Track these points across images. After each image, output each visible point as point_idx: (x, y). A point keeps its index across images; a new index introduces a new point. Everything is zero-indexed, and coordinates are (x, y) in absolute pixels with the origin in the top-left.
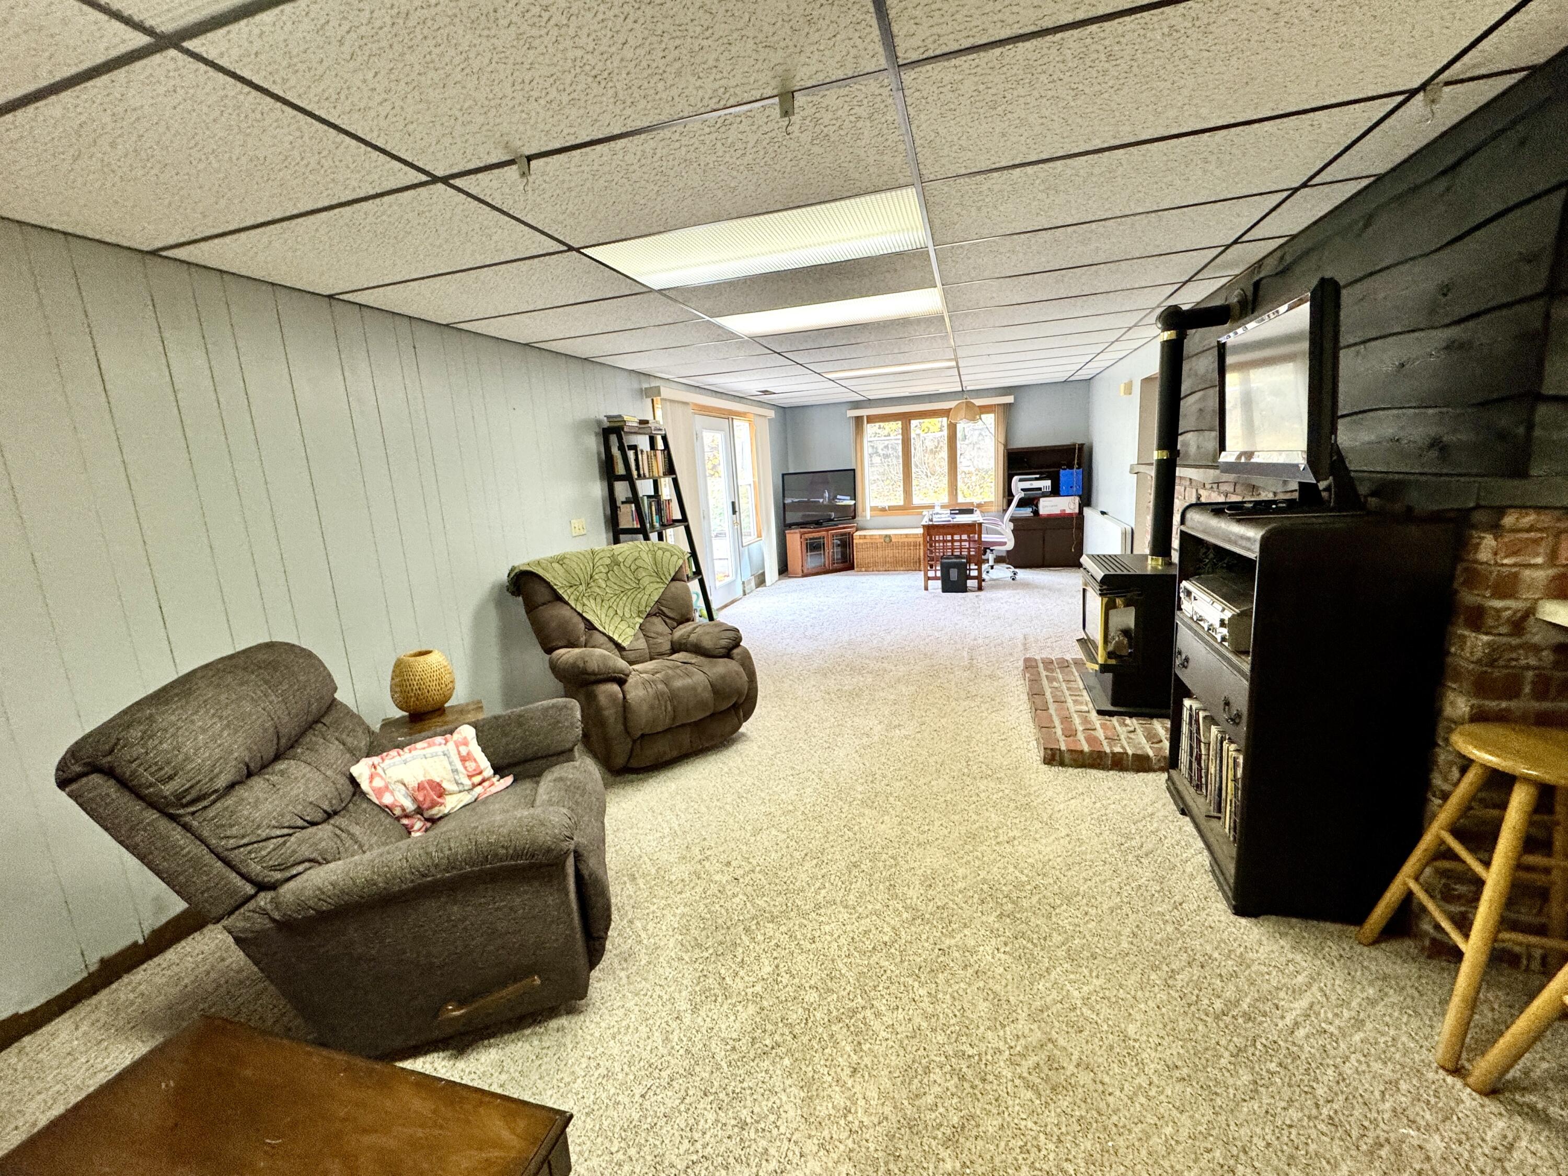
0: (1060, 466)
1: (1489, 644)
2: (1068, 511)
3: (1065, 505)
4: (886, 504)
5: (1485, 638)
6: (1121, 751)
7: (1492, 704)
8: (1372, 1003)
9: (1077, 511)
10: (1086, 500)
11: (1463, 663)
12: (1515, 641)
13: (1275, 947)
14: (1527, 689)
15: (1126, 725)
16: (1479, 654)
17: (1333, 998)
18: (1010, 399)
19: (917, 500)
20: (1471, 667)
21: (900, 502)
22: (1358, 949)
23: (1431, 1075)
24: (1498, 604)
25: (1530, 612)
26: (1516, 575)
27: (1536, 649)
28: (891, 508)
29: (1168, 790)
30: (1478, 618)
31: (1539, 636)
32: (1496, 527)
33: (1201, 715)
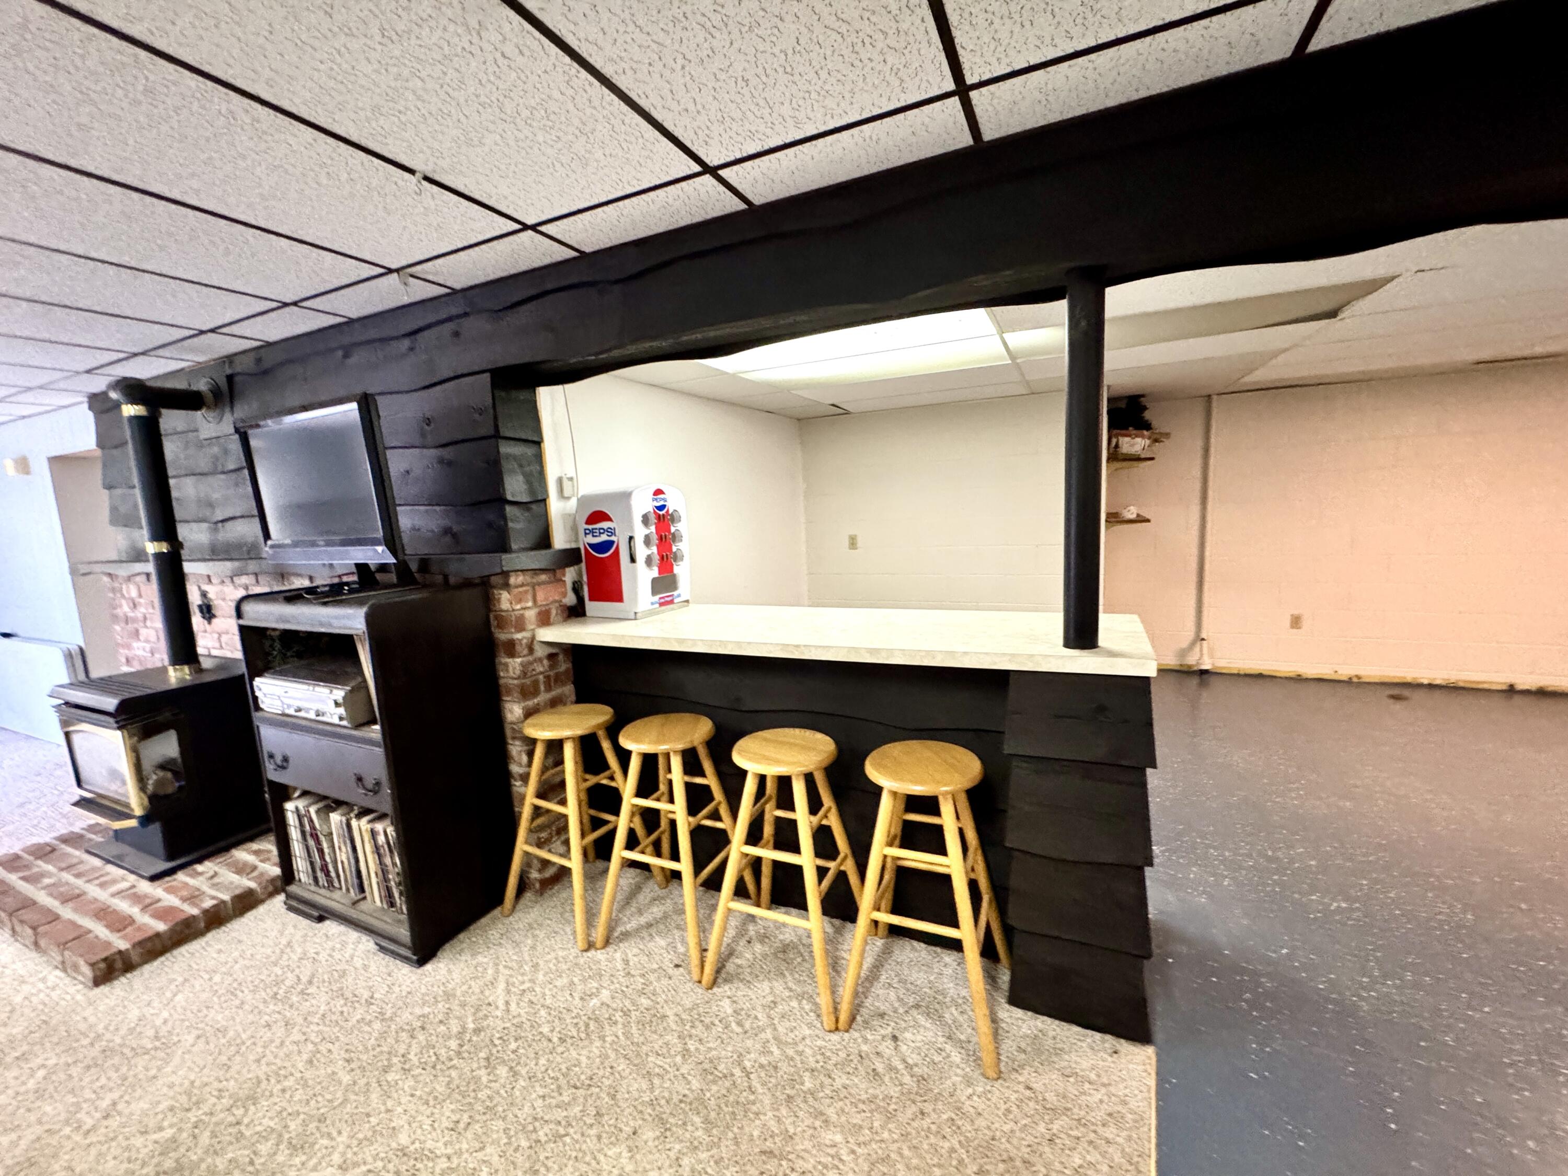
1: (522, 664)
5: (519, 660)
6: (214, 902)
7: (530, 703)
8: (533, 948)
11: (511, 681)
12: (530, 658)
13: (462, 965)
14: (542, 688)
15: (201, 874)
16: (518, 672)
17: (514, 964)
20: (516, 682)
22: (507, 921)
23: (582, 961)
24: (519, 636)
25: (533, 638)
26: (522, 615)
27: (540, 660)
29: (291, 909)
30: (511, 648)
31: (540, 652)
32: (506, 586)
33: (312, 810)
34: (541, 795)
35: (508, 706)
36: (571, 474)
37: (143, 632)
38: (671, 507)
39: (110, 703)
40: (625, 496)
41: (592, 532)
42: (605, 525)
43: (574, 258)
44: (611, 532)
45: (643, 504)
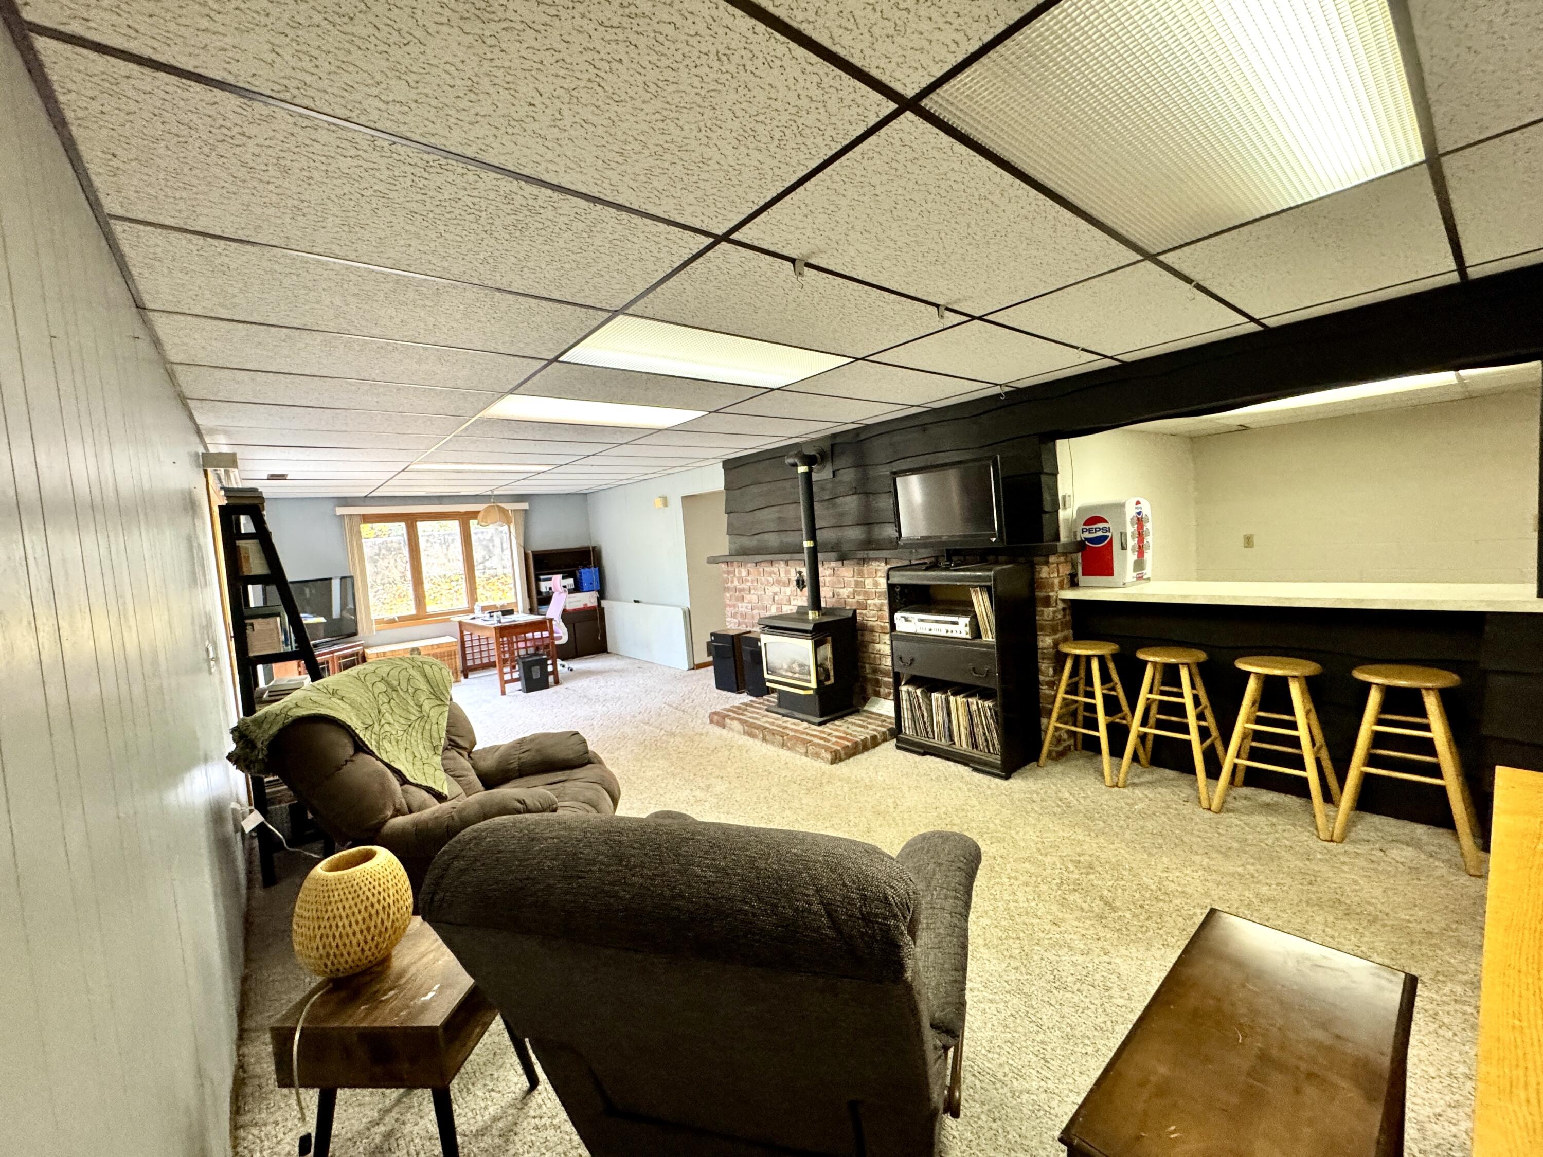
0: (576, 566)
1: (1051, 612)
2: (589, 605)
3: (587, 599)
4: (394, 615)
5: (1049, 610)
7: (1055, 637)
9: (596, 604)
10: (602, 595)
11: (1044, 623)
12: (1056, 609)
16: (1047, 617)
18: (525, 506)
19: (431, 608)
20: (1046, 623)
21: (412, 611)
24: (1050, 594)
25: (1057, 596)
26: (1053, 581)
27: (1059, 611)
28: (402, 619)
29: (898, 747)
30: (1047, 602)
31: (1061, 605)
32: (1047, 563)
33: (919, 691)
34: (1066, 692)
35: (1040, 638)
36: (1069, 492)
37: (748, 597)
38: (1144, 513)
39: (810, 627)
40: (1121, 506)
41: (1090, 531)
42: (1101, 525)
43: (1116, 367)
44: (1108, 530)
45: (1130, 512)
